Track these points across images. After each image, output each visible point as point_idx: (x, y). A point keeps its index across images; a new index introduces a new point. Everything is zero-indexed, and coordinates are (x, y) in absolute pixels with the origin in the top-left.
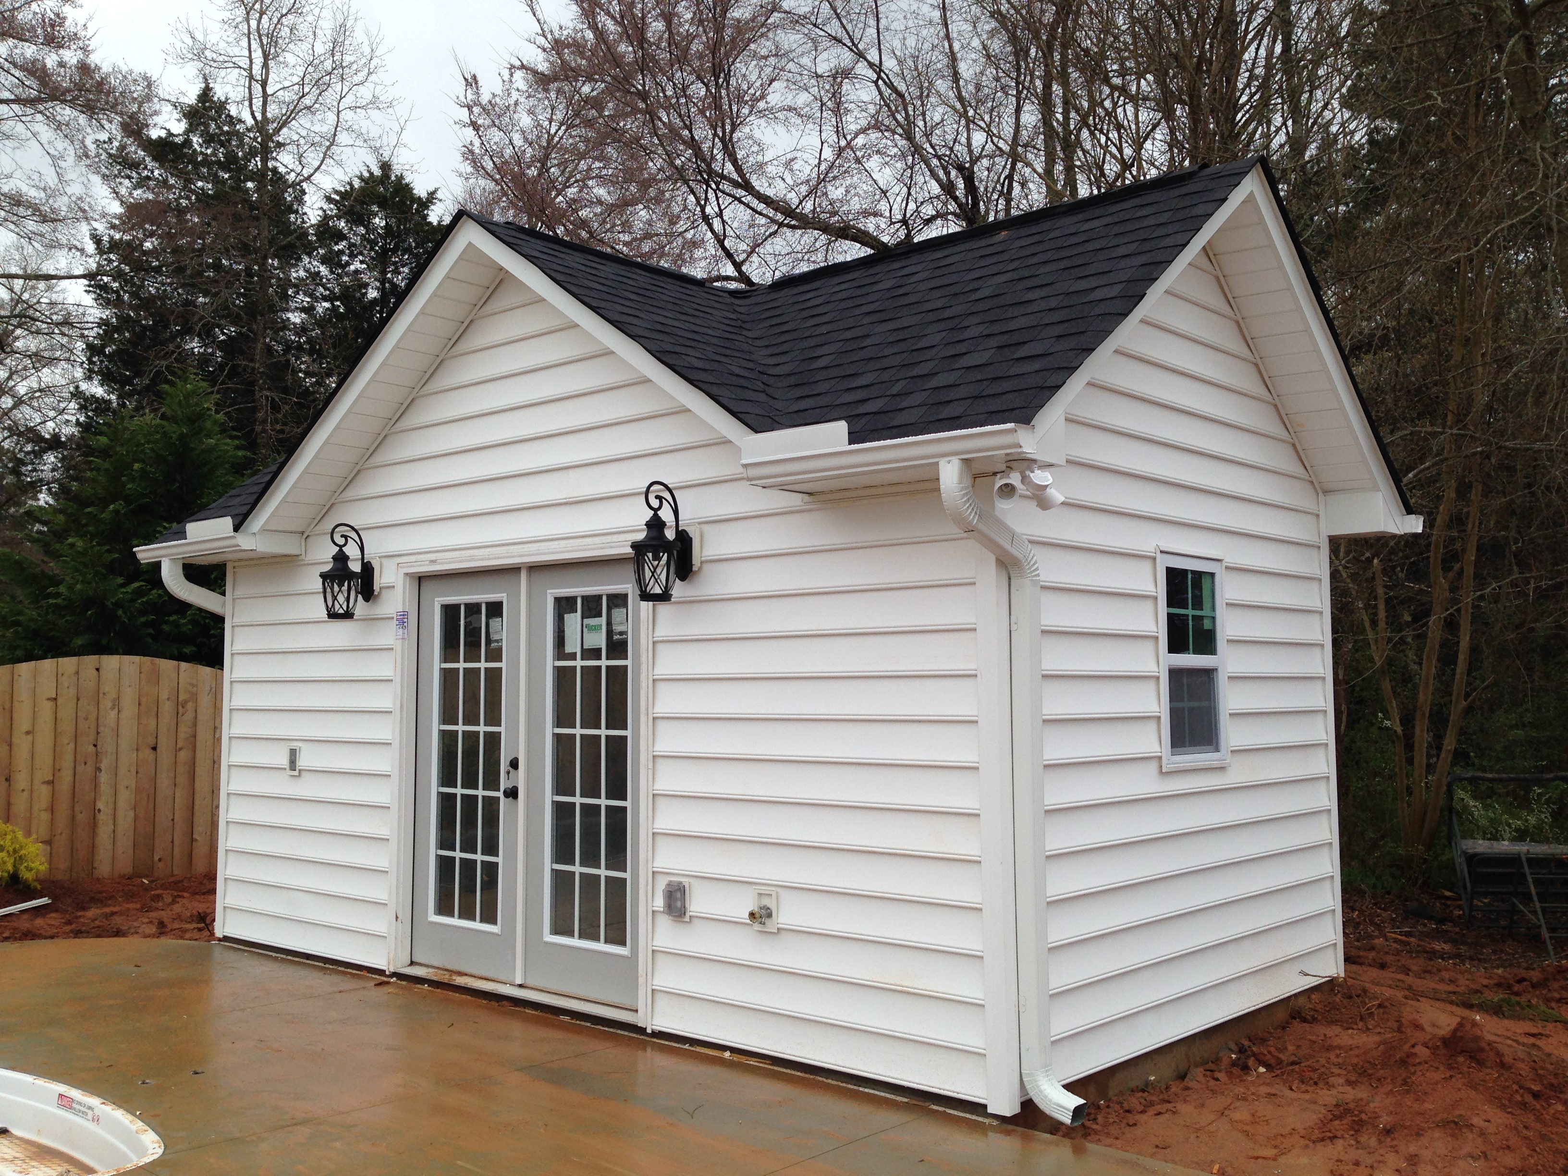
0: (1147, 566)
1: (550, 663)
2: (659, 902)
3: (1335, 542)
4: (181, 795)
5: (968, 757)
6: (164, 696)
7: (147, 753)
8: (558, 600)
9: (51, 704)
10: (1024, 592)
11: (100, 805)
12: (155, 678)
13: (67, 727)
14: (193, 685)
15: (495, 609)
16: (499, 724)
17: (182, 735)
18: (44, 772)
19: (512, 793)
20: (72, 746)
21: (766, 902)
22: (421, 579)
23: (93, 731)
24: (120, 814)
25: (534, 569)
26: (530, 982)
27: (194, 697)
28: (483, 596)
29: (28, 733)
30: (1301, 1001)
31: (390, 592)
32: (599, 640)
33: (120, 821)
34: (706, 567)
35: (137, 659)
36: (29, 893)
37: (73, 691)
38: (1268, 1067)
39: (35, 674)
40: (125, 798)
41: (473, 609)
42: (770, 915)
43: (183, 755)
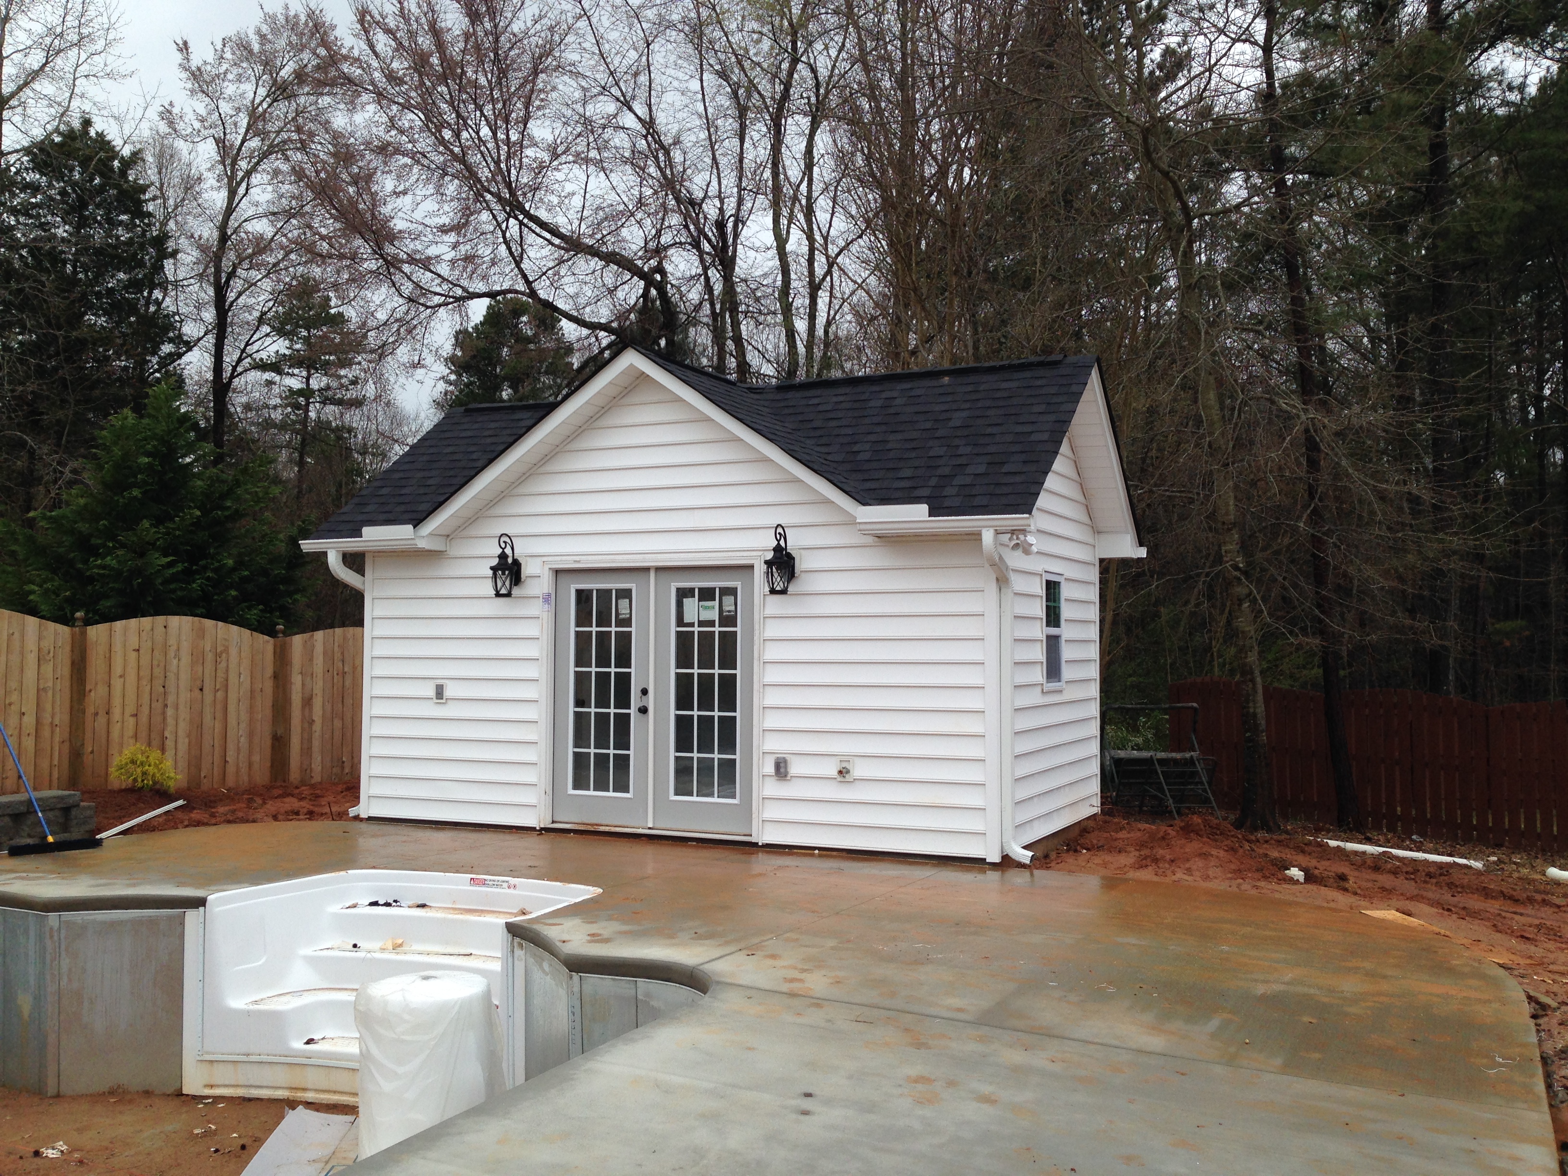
0: (1037, 580)
1: (673, 629)
2: (770, 769)
3: (1102, 561)
4: (218, 726)
5: (978, 681)
6: (208, 648)
7: (197, 691)
8: (678, 589)
9: (135, 654)
10: (1008, 596)
11: (167, 734)
12: (201, 634)
13: (145, 673)
14: (225, 640)
15: (625, 594)
16: (630, 667)
17: (219, 680)
18: (130, 709)
19: (643, 710)
20: (149, 687)
21: (844, 765)
22: (557, 572)
23: (162, 675)
24: (180, 741)
25: (659, 569)
26: (657, 826)
27: (226, 650)
28: (613, 584)
29: (121, 676)
30: (1085, 823)
31: (536, 580)
32: (714, 615)
33: (180, 746)
34: (803, 575)
35: (190, 618)
36: (168, 797)
37: (150, 644)
38: (1088, 849)
39: (125, 630)
40: (183, 727)
41: (604, 595)
42: (848, 772)
43: (220, 694)
